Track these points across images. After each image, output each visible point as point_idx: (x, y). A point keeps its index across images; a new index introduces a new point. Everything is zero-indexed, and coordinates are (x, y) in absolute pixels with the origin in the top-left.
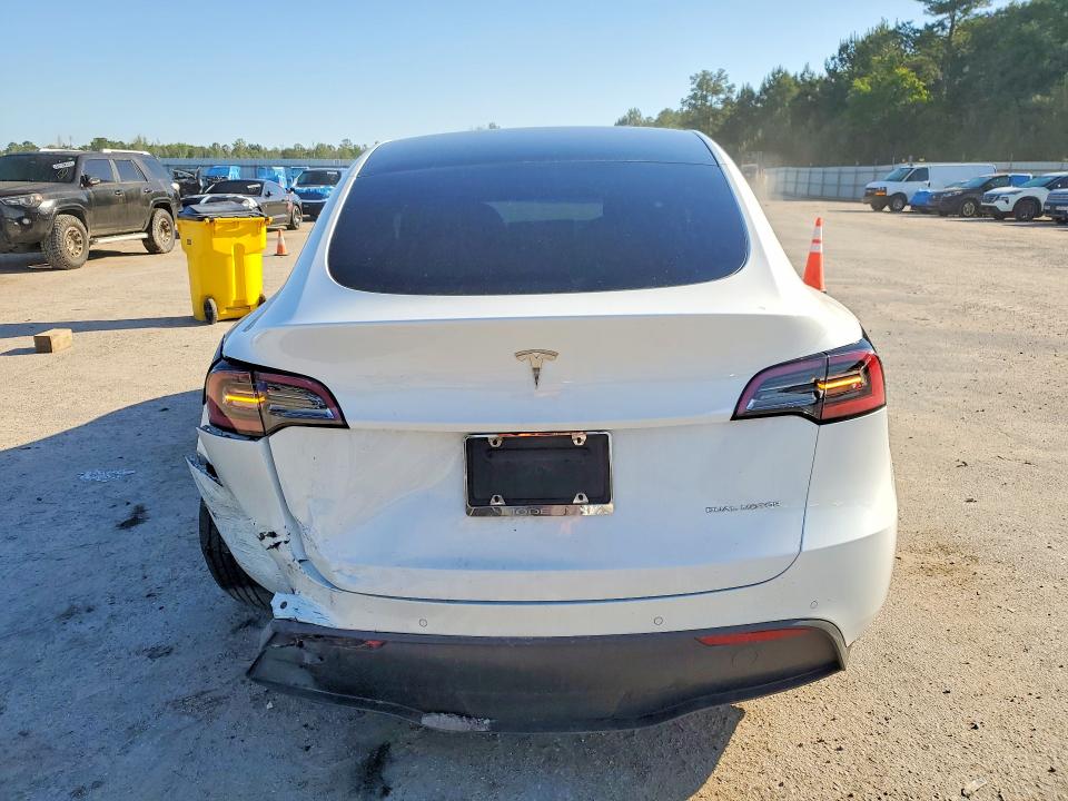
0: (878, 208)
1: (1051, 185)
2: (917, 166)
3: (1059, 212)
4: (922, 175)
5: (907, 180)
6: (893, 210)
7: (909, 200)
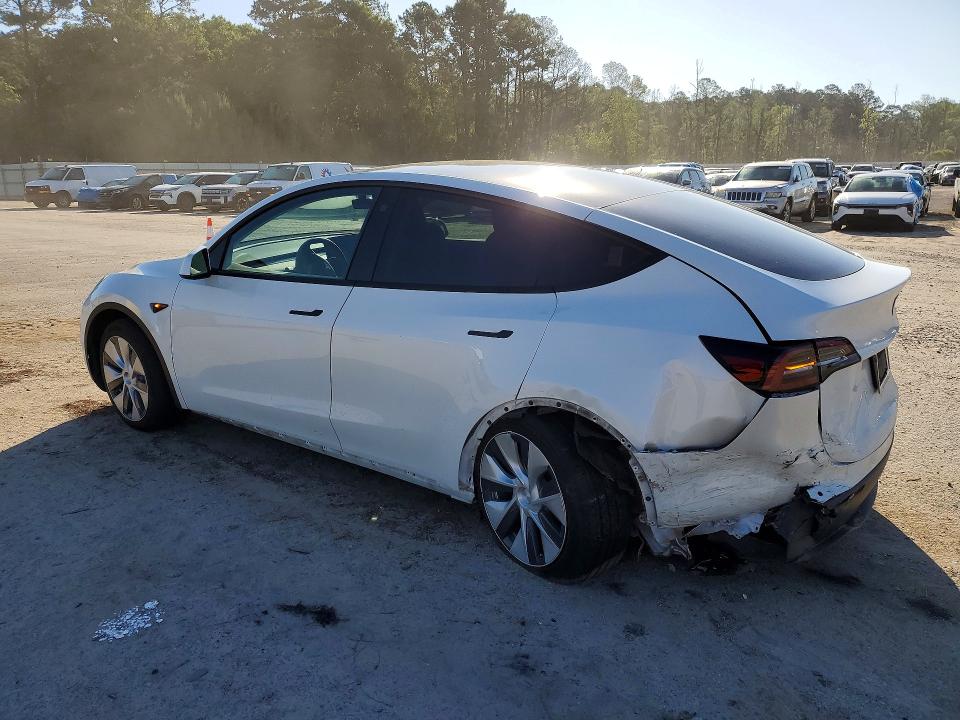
0: (42, 205)
1: (198, 182)
2: (72, 166)
3: (215, 203)
4: (78, 174)
5: (67, 179)
6: (60, 207)
7: (74, 197)
